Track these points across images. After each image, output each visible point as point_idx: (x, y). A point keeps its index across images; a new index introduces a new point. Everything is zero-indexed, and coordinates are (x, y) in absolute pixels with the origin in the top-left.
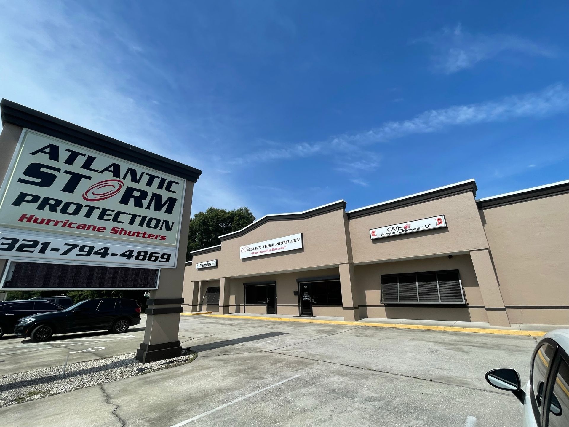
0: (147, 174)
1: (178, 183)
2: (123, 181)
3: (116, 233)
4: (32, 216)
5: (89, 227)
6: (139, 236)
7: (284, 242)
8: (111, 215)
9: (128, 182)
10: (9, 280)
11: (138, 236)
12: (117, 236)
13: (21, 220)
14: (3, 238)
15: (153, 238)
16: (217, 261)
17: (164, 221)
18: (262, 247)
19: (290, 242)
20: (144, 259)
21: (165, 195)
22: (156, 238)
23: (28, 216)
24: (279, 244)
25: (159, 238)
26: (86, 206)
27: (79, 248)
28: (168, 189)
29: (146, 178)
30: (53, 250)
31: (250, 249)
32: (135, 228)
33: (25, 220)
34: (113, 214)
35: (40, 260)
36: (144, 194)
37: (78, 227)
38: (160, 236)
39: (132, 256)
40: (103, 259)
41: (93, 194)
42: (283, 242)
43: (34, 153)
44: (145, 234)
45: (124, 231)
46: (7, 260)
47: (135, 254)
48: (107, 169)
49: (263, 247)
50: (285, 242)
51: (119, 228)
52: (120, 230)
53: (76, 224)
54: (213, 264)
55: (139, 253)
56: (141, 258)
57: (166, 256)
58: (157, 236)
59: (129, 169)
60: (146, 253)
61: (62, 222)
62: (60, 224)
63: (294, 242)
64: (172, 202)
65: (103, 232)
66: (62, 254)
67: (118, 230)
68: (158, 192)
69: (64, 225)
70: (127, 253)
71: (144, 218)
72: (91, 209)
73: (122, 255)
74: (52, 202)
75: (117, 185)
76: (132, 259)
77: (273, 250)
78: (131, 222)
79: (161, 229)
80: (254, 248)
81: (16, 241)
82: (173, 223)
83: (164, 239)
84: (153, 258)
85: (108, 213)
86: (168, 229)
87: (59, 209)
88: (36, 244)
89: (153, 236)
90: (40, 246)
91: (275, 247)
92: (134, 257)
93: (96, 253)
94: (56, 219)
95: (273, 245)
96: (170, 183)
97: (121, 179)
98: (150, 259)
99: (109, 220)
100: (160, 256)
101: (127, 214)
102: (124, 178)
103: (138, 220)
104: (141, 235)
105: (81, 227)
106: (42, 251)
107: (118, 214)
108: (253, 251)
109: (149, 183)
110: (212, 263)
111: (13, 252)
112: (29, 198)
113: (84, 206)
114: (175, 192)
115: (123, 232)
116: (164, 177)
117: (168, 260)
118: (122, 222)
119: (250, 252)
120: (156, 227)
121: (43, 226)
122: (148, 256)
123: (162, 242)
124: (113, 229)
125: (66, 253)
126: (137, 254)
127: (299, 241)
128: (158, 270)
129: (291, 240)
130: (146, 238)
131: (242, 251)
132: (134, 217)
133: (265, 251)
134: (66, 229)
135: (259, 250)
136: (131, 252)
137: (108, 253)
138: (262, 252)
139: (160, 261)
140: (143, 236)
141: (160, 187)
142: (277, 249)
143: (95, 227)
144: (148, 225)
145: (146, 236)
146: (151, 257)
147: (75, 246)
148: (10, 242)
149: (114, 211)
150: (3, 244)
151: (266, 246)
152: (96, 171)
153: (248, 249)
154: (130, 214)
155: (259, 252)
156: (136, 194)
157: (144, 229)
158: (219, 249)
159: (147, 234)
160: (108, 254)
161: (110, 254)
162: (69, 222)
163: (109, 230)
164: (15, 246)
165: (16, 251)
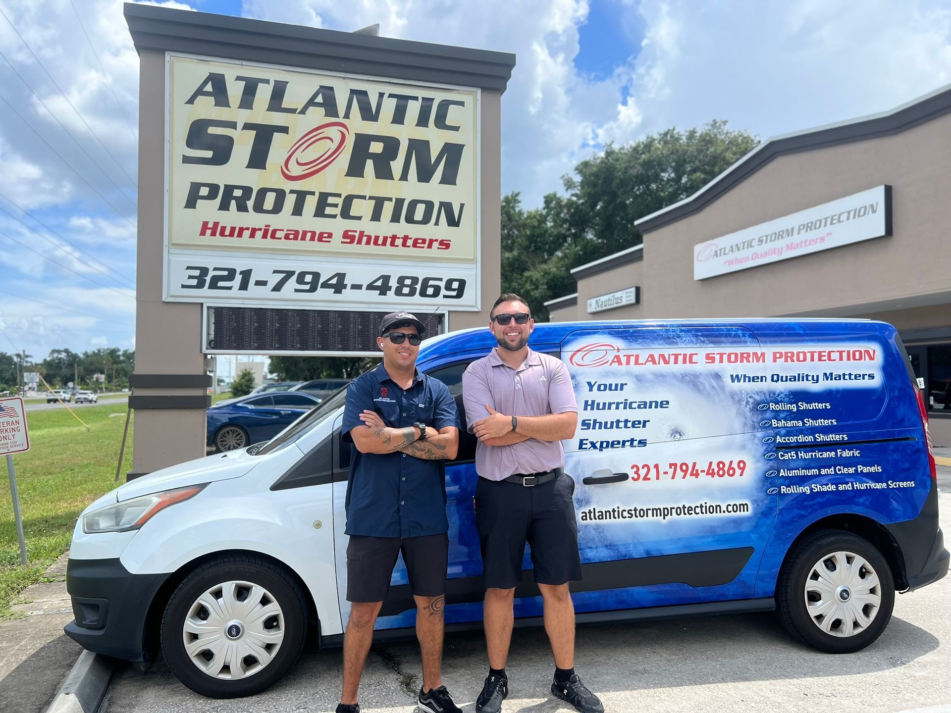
0: (391, 96)
1: (462, 104)
2: (345, 121)
3: (352, 242)
4: (216, 224)
5: (305, 233)
6: (396, 244)
7: (826, 219)
8: (336, 206)
9: (357, 125)
10: (212, 337)
11: (393, 244)
12: (354, 248)
13: (203, 233)
14: (189, 268)
15: (423, 247)
16: (638, 290)
17: (442, 204)
18: (755, 243)
19: (844, 217)
20: (412, 293)
21: (436, 139)
22: (430, 246)
23: (210, 225)
24: (809, 227)
25: (435, 245)
26: (292, 192)
27: (295, 277)
28: (441, 122)
29: (389, 107)
30: (258, 283)
31: (723, 251)
32: (385, 227)
33: (209, 232)
34: (340, 201)
35: (245, 302)
36: (391, 145)
37: (287, 237)
38: (436, 240)
39: (390, 288)
40: (338, 297)
41: (299, 164)
42: (820, 221)
43: (191, 101)
44: (406, 238)
45: (366, 236)
46: (202, 304)
47: (393, 283)
48: (311, 102)
49: (761, 241)
50: (829, 220)
51: (356, 232)
52: (357, 235)
53: (283, 230)
54: (628, 299)
55: (401, 280)
56: (406, 290)
57: (455, 285)
58: (431, 241)
59: (353, 92)
60: (415, 280)
61: (260, 229)
62: (259, 234)
63: (859, 216)
64: (453, 153)
65: (329, 242)
66: (274, 290)
67: (354, 236)
68: (421, 134)
69: (265, 236)
70: (379, 283)
71: (399, 202)
72: (301, 196)
73: (370, 287)
74: (238, 193)
75: (334, 133)
76: (391, 294)
77: (790, 247)
78: (376, 216)
79: (437, 223)
80: (732, 247)
81: (204, 271)
82: (462, 205)
83: (448, 246)
84: (430, 291)
85: (331, 200)
86: (453, 222)
87: (250, 204)
88: (231, 274)
89: (424, 241)
90: (238, 278)
91: (796, 239)
92: (393, 290)
93: (325, 285)
94: (251, 227)
95: (790, 232)
96: (444, 106)
97: (340, 120)
98: (423, 294)
99: (334, 216)
100: (442, 284)
101: (364, 197)
102: (347, 116)
103: (388, 209)
104: (399, 242)
105: (291, 237)
106: (244, 286)
107: (349, 200)
108: (731, 256)
109: (399, 117)
110: (624, 296)
111: (205, 291)
112: (204, 191)
113: (287, 192)
114: (456, 129)
115: (365, 239)
116: (428, 94)
117: (460, 294)
118: (359, 218)
119: (724, 258)
120: (426, 220)
121: (234, 241)
122: (418, 287)
123: (444, 253)
124: (346, 235)
125: (278, 288)
126: (398, 283)
127: (874, 211)
128: (443, 315)
129: (849, 212)
130: (409, 247)
131: (700, 258)
132: (379, 202)
133: (766, 254)
134: (269, 242)
135: (748, 252)
136: (386, 279)
137: (345, 283)
138: (755, 256)
139: (445, 297)
140: (404, 244)
141: (423, 121)
142: (803, 244)
143: (314, 233)
144: (410, 219)
145: (410, 242)
146: (427, 288)
147: (290, 274)
148: (197, 273)
149: (339, 195)
150: (190, 277)
151: (769, 237)
152: (293, 111)
153: (716, 251)
154: (371, 198)
155: (746, 259)
156: (376, 148)
157: (402, 228)
158: (638, 256)
159: (411, 238)
160: (345, 287)
161: (349, 287)
162: (271, 229)
163: (338, 237)
164: (205, 280)
165: (210, 288)
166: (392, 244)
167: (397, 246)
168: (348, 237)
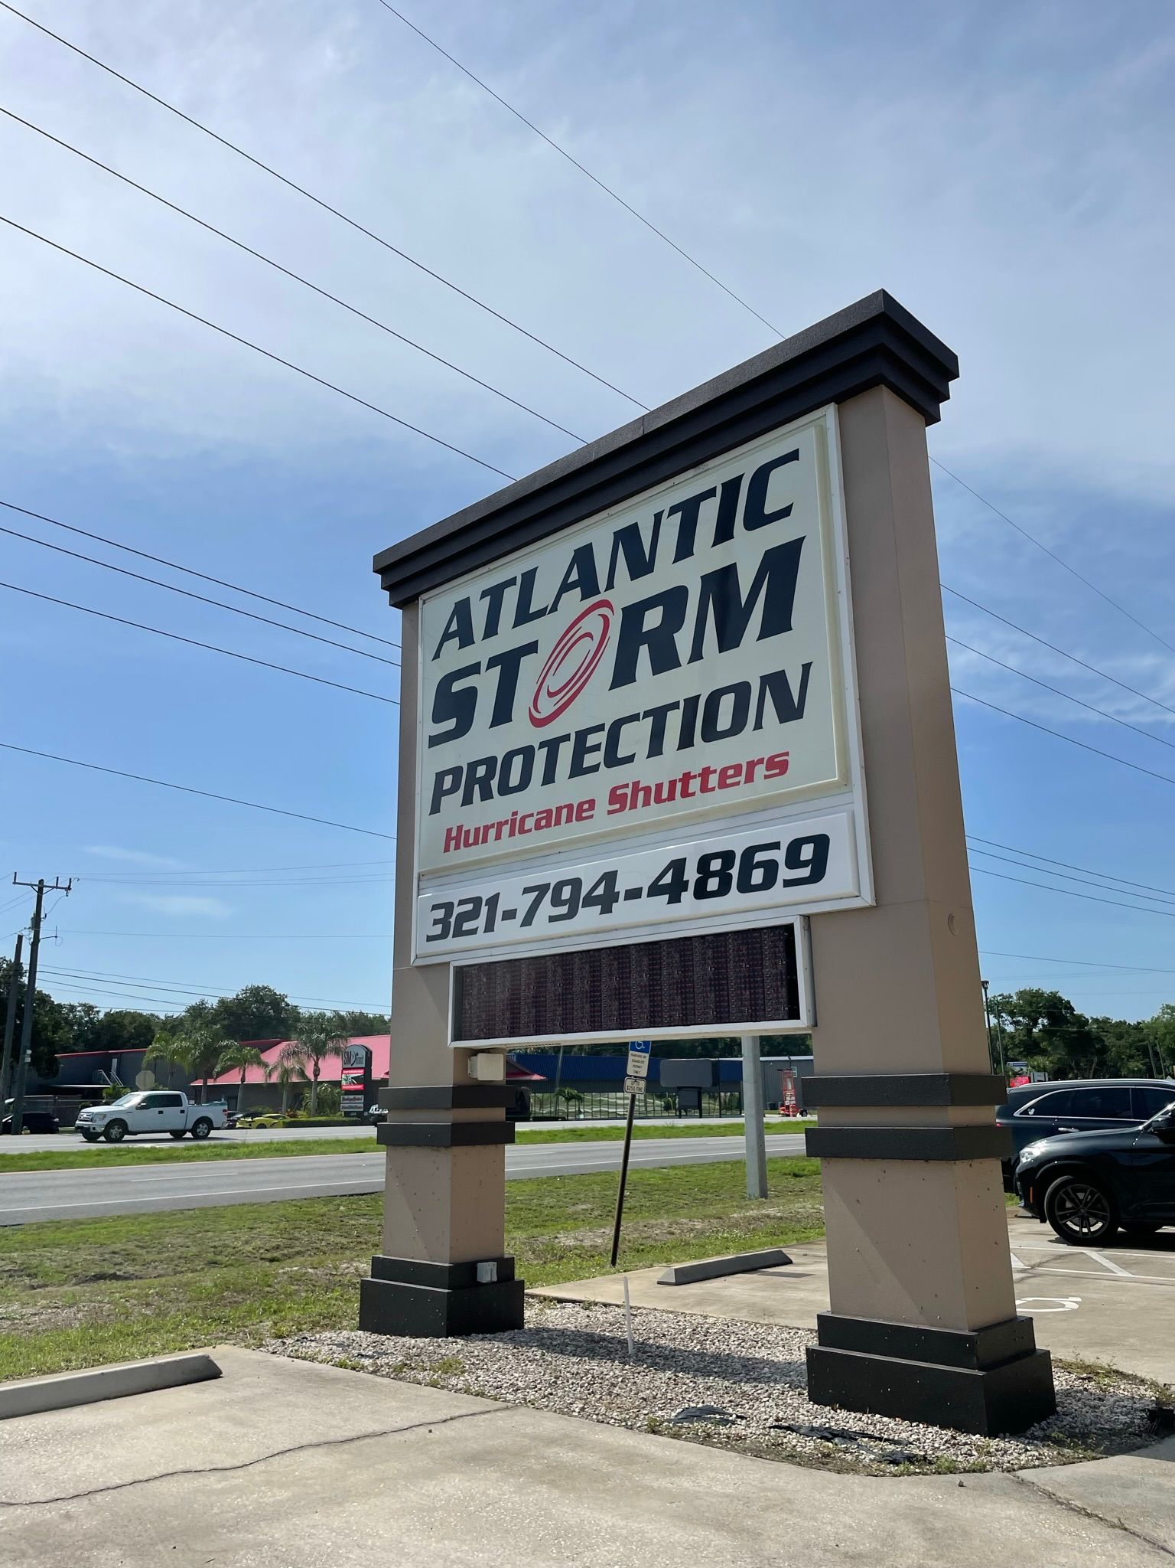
0: (674, 510)
1: (794, 456)
2: (608, 596)
3: (622, 808)
4: (459, 830)
5: (559, 813)
6: (690, 791)
8: (597, 748)
9: (624, 591)
12: (624, 819)
13: (447, 848)
14: (433, 908)
17: (765, 681)
20: (723, 890)
21: (749, 554)
22: (750, 778)
23: (454, 833)
25: (760, 771)
26: (541, 745)
27: (549, 895)
28: (755, 516)
29: (670, 532)
30: (506, 915)
32: (673, 762)
33: (453, 844)
34: (603, 737)
35: (494, 951)
37: (538, 827)
38: (761, 761)
39: (684, 886)
40: (608, 920)
41: (549, 694)
43: (437, 656)
45: (643, 789)
46: (448, 965)
47: (691, 875)
48: (565, 586)
51: (627, 786)
52: (629, 791)
55: (703, 866)
56: (713, 884)
57: (807, 852)
58: (752, 765)
59: (618, 537)
60: (727, 857)
61: (506, 822)
62: (506, 831)
64: (779, 568)
65: (591, 817)
66: (524, 924)
67: (626, 794)
68: (722, 557)
69: (512, 832)
70: (668, 879)
71: (691, 706)
72: (553, 749)
73: (655, 890)
74: (481, 772)
75: (596, 623)
76: (687, 896)
79: (758, 724)
81: (450, 908)
82: (806, 668)
83: (783, 767)
84: (757, 876)
85: (591, 740)
86: (790, 711)
87: (495, 784)
88: (477, 907)
89: (737, 768)
90: (484, 912)
92: (691, 887)
93: (590, 901)
94: (496, 821)
96: (761, 479)
97: (603, 596)
98: (745, 885)
99: (597, 768)
100: (780, 856)
101: (635, 718)
102: (610, 585)
103: (673, 725)
104: (695, 785)
105: (543, 823)
106: (490, 924)
107: (615, 731)
109: (685, 546)
111: (452, 942)
112: (448, 782)
113: (536, 747)
114: (786, 512)
115: (641, 796)
116: (729, 475)
117: (817, 875)
118: (631, 759)
120: (739, 723)
121: (480, 850)
122: (735, 872)
123: (778, 787)
124: (613, 796)
125: (529, 919)
126: (699, 872)
128: (789, 928)
130: (713, 789)
132: (659, 718)
134: (519, 842)
136: (678, 866)
137: (616, 891)
139: (788, 883)
140: (705, 788)
141: (724, 530)
143: (570, 808)
144: (710, 732)
145: (713, 781)
146: (749, 870)
147: (542, 889)
148: (442, 913)
149: (602, 727)
150: (435, 922)
152: (542, 613)
154: (646, 714)
156: (653, 619)
157: (708, 754)
159: (715, 771)
160: (616, 897)
161: (622, 896)
162: (519, 817)
163: (603, 804)
164: (450, 922)
165: (454, 936)
166: (685, 793)
167: (693, 794)
168: (618, 799)
